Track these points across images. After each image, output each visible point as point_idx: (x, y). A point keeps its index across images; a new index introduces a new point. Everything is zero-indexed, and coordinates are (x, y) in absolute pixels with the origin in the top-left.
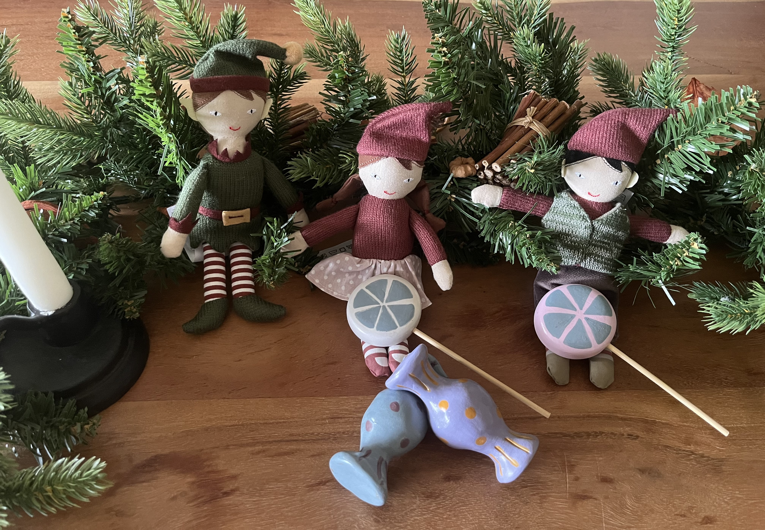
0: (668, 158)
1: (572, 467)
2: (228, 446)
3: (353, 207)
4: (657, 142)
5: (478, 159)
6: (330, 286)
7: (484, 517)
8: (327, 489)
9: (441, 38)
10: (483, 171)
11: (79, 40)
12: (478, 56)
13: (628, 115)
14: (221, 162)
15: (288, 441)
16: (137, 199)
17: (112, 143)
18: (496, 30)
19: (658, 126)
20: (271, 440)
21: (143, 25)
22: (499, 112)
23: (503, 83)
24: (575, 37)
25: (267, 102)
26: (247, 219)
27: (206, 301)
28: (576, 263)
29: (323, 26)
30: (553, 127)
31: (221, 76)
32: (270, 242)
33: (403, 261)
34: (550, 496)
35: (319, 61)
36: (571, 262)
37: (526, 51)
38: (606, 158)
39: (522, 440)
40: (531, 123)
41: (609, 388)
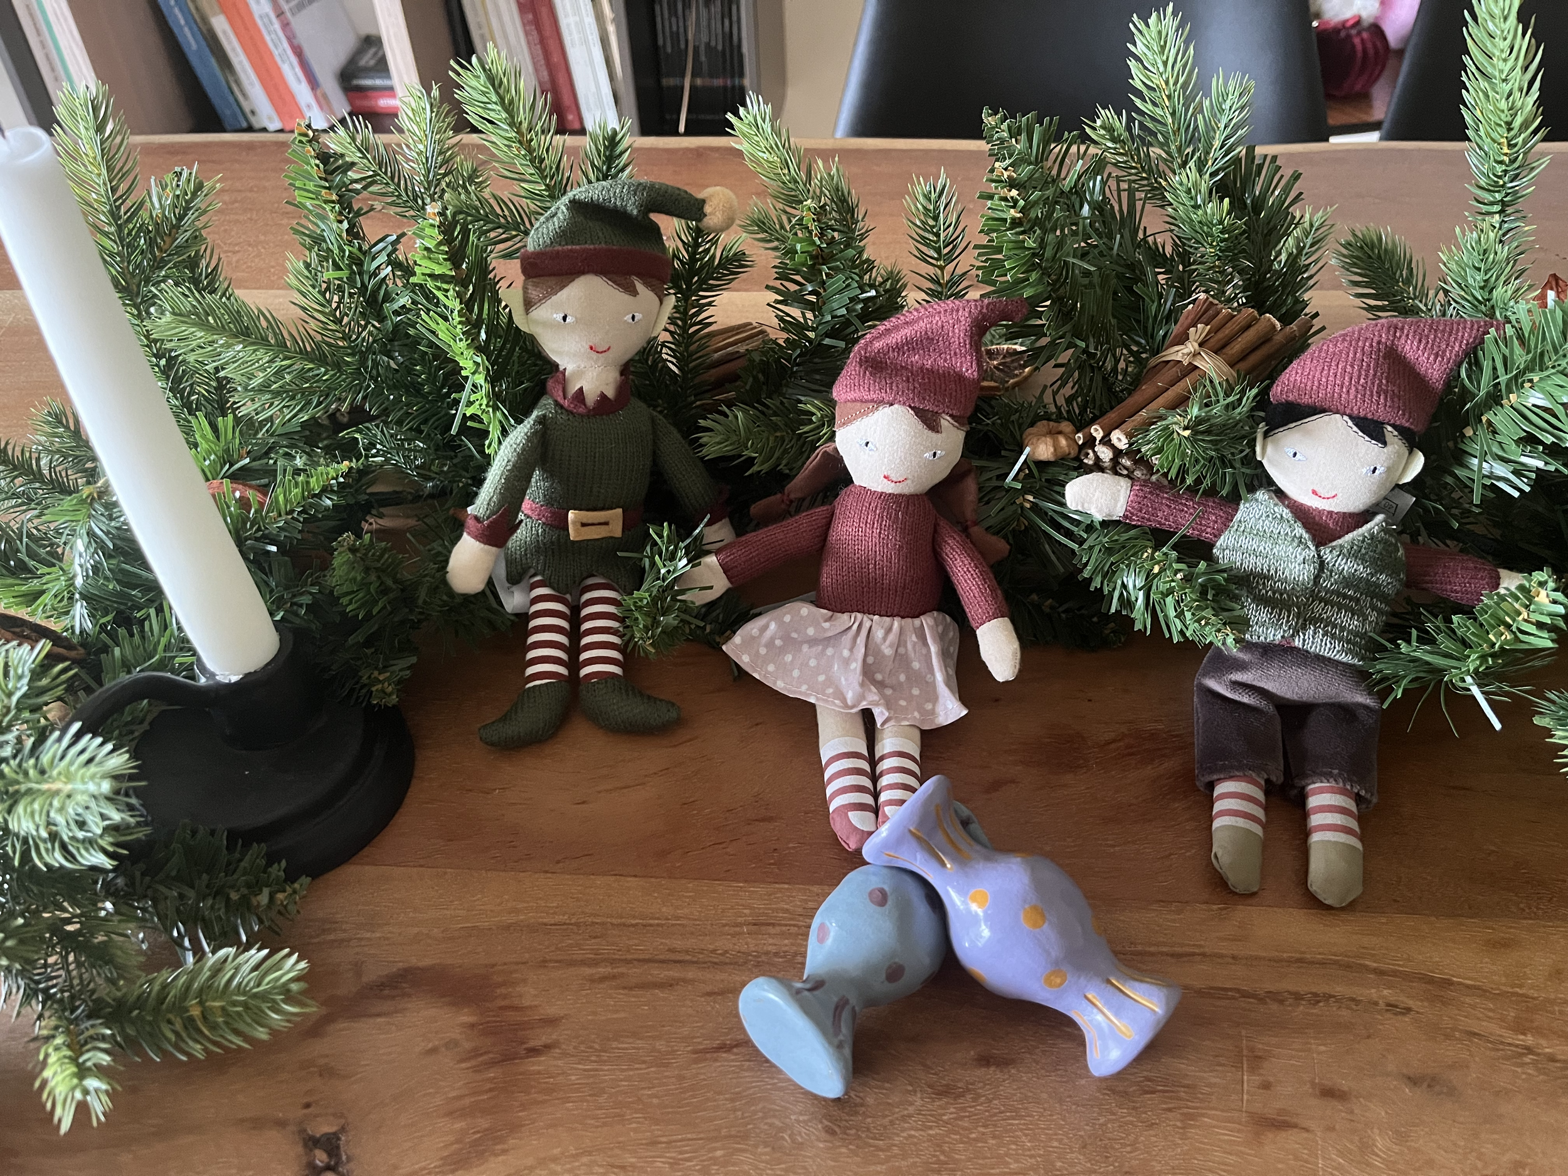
0: (1489, 423)
1: (1257, 1060)
2: (545, 961)
3: (821, 510)
4: (1463, 385)
5: (1082, 424)
6: (771, 668)
7: (1055, 1144)
8: (733, 1060)
9: (1006, 169)
10: (1093, 446)
11: (326, 180)
12: (1096, 230)
13: (1402, 329)
14: (569, 412)
15: (663, 962)
16: (417, 498)
17: (376, 381)
18: (1134, 181)
19: (1467, 354)
20: (629, 957)
21: (450, 172)
22: (1138, 344)
23: (1146, 284)
24: (1301, 194)
25: (665, 303)
26: (616, 529)
27: (528, 686)
28: (1283, 637)
29: (786, 171)
30: (1243, 366)
31: (578, 247)
32: (655, 570)
33: (917, 622)
34: (1203, 1115)
35: (777, 239)
36: (1274, 635)
37: (1194, 216)
38: (1351, 417)
39: (1144, 986)
40: (1196, 354)
41: (1350, 907)
